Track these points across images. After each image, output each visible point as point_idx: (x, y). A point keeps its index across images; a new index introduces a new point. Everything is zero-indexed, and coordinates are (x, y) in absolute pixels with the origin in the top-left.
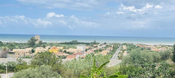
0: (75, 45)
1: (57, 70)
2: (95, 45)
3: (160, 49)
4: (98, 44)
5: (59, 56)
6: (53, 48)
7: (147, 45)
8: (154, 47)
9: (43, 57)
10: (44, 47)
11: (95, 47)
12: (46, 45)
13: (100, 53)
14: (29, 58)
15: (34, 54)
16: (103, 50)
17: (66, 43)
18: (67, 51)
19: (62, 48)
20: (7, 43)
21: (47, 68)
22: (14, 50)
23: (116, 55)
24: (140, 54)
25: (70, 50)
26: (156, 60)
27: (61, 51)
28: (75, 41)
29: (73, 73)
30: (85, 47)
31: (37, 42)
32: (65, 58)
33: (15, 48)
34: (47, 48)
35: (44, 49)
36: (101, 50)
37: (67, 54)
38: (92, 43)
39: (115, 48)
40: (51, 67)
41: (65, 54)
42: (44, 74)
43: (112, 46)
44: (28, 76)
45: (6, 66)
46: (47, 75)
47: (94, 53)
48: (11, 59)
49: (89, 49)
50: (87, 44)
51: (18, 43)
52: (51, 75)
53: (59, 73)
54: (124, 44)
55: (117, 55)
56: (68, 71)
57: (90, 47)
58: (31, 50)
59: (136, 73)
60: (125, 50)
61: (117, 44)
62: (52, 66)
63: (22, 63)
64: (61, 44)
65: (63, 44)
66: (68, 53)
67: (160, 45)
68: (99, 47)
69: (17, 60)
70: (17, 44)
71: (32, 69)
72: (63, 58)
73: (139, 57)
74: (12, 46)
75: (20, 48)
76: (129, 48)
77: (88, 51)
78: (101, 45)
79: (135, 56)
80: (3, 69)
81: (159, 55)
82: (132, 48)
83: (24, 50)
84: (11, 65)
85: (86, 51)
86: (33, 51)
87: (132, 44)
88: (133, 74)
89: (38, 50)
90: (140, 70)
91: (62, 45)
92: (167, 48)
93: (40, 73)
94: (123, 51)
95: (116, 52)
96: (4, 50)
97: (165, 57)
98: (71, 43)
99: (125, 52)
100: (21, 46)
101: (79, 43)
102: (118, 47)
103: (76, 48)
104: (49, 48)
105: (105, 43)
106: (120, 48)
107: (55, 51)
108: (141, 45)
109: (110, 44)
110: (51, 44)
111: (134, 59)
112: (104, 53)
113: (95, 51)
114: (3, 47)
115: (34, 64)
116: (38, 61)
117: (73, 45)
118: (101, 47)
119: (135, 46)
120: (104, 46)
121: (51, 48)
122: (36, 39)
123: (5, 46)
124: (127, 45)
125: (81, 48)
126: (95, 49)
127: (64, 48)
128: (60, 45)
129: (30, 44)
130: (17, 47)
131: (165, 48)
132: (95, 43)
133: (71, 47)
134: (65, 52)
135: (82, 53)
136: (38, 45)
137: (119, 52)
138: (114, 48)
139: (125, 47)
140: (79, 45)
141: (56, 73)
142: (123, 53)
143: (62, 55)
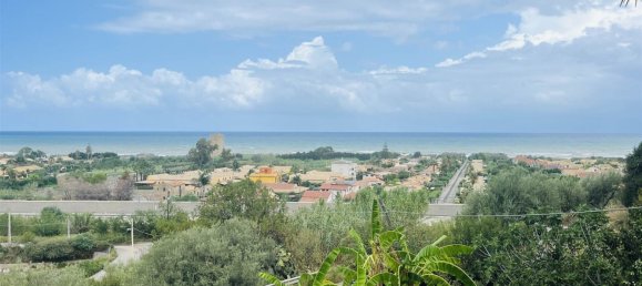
0: (326, 161)
1: (271, 232)
2: (385, 161)
3: (592, 170)
4: (396, 156)
5: (280, 195)
6: (261, 172)
7: (550, 159)
8: (572, 165)
9: (232, 197)
10: (236, 167)
11: (384, 166)
12: (240, 162)
13: (400, 184)
14: (194, 199)
15: (207, 188)
16: (412, 175)
17: (298, 156)
18: (303, 178)
19: (287, 170)
20: (132, 159)
21: (244, 227)
22: (151, 179)
23: (450, 191)
25: (313, 176)
26: (569, 202)
27: (285, 179)
28: (325, 150)
29: (317, 240)
30: (355, 165)
31: (215, 155)
32: (296, 198)
33: (153, 172)
34: (245, 169)
35: (237, 174)
36: (403, 176)
37: (303, 189)
38: (376, 154)
39: (449, 167)
40: (255, 224)
41: (297, 189)
42: (235, 245)
43: (440, 162)
44: (190, 248)
45: (131, 222)
46: (245, 245)
47: (383, 183)
48: (141, 205)
49: (366, 174)
50: (363, 158)
51: (161, 158)
52: (256, 246)
53: (279, 242)
54: (476, 157)
55: (455, 190)
56: (305, 236)
57: (370, 166)
58: (198, 177)
59: (502, 239)
60: (479, 174)
61: (454, 157)
62: (259, 222)
63: (173, 214)
64: (285, 157)
65: (291, 157)
66: (307, 184)
67: (593, 158)
68: (397, 165)
69: (161, 205)
70: (158, 160)
71: (200, 231)
72: (292, 199)
73: (515, 195)
74: (145, 166)
75: (168, 172)
76: (491, 168)
77: (364, 177)
78: (405, 160)
80: (123, 231)
81: (582, 189)
82: (500, 167)
83: (178, 177)
84: (145, 221)
85: (360, 177)
86: (204, 181)
87: (502, 156)
88: (495, 242)
89: (220, 176)
90: (513, 233)
91: (287, 161)
92: (615, 166)
93: (225, 243)
94: (474, 178)
95: (452, 182)
96: (124, 178)
97: (599, 194)
98: (314, 156)
99: (481, 180)
100: (170, 165)
101: (339, 155)
102: (459, 167)
103: (329, 170)
104: (251, 171)
105: (417, 155)
106: (463, 169)
107: (271, 181)
108: (529, 157)
109: (432, 156)
110: (257, 160)
111: (501, 200)
112: (414, 184)
113: (385, 179)
114: (121, 170)
115: (208, 217)
116: (217, 207)
117: (322, 162)
118: (405, 166)
119: (510, 162)
120: (414, 162)
121: (257, 171)
122: (213, 144)
123: (125, 165)
124: (484, 159)
125: (343, 170)
126: (386, 173)
127: (295, 170)
128: (283, 161)
129: (196, 160)
130: (159, 168)
131: (609, 167)
132: (385, 154)
133: (313, 168)
134: (296, 181)
135: (345, 185)
136: (220, 161)
137: (460, 179)
138: (443, 168)
139: (478, 166)
140: (337, 160)
141: (270, 241)
142: (473, 183)
143: (288, 191)
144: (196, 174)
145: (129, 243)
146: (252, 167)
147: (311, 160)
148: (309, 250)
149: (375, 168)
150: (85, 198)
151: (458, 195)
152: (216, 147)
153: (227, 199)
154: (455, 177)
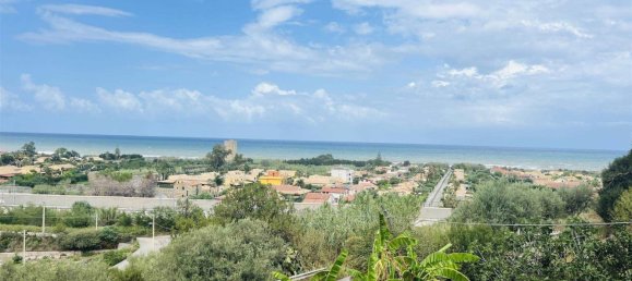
0: (327, 167)
1: (281, 231)
2: (379, 168)
3: (559, 181)
4: (388, 164)
5: (285, 196)
6: (269, 175)
7: (523, 170)
8: (543, 176)
9: (245, 198)
10: (247, 170)
11: (378, 173)
12: (251, 166)
13: (392, 189)
14: (209, 198)
15: (221, 188)
16: (402, 181)
17: (302, 162)
18: (307, 181)
19: (292, 174)
20: (156, 161)
21: (256, 226)
22: (172, 179)
23: (435, 195)
24: (507, 196)
25: (314, 179)
26: (551, 212)
27: (289, 181)
28: (325, 157)
29: (322, 240)
30: (351, 171)
31: (229, 159)
32: (299, 199)
33: (174, 173)
34: (255, 172)
35: (248, 177)
36: (394, 182)
37: (306, 191)
38: (370, 162)
39: (434, 176)
40: (266, 224)
41: (301, 191)
42: (247, 243)
43: (426, 170)
44: (207, 244)
45: (152, 216)
46: (257, 244)
47: (376, 187)
48: (165, 201)
49: (362, 179)
50: (359, 165)
51: (181, 160)
52: (266, 245)
53: (287, 240)
54: (458, 167)
55: (440, 196)
56: (310, 237)
57: (365, 172)
58: (213, 178)
59: (495, 246)
60: (461, 182)
61: (439, 166)
62: (269, 222)
63: (190, 211)
64: (290, 162)
65: (295, 162)
66: (309, 187)
67: (560, 170)
68: (389, 172)
69: (179, 203)
70: (178, 162)
71: (216, 229)
72: (296, 200)
73: (501, 203)
74: (167, 167)
75: (187, 173)
76: (472, 177)
77: (360, 182)
78: (396, 168)
79: (491, 199)
80: (145, 224)
81: (560, 199)
82: (479, 176)
83: (196, 177)
84: (164, 216)
85: (356, 182)
86: (219, 182)
87: (482, 167)
88: (489, 248)
89: (232, 178)
90: (508, 240)
91: (293, 166)
92: (580, 178)
93: (239, 240)
94: (457, 184)
95: (436, 188)
96: (148, 177)
97: (575, 203)
98: (316, 162)
99: (463, 187)
100: (189, 167)
101: (338, 162)
102: (443, 175)
103: (329, 175)
104: (260, 174)
105: (407, 164)
106: (447, 177)
107: (275, 181)
108: (505, 168)
109: (420, 165)
110: (265, 164)
111: (489, 207)
112: (404, 189)
113: (379, 184)
114: (145, 170)
115: (223, 216)
116: (232, 207)
117: (322, 167)
118: (395, 173)
119: (488, 172)
120: (404, 170)
121: (266, 174)
122: (227, 149)
123: (148, 165)
124: (465, 169)
125: (341, 175)
126: (379, 178)
127: (299, 174)
128: (288, 166)
129: (212, 163)
130: (179, 169)
131: (574, 178)
132: (379, 163)
133: (315, 172)
134: (300, 183)
135: (344, 188)
136: (233, 164)
137: (444, 187)
138: (430, 176)
139: (460, 175)
140: (337, 166)
141: (279, 239)
142: (456, 190)
143: (293, 193)
144: (212, 176)
145: (151, 236)
146: (260, 171)
147: (314, 166)
148: (314, 249)
149: (369, 174)
150: (112, 194)
151: (442, 200)
152: (230, 152)
153: (240, 200)
154: (440, 184)
